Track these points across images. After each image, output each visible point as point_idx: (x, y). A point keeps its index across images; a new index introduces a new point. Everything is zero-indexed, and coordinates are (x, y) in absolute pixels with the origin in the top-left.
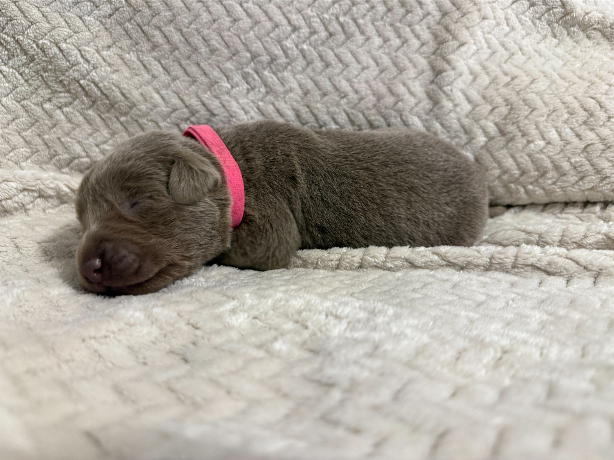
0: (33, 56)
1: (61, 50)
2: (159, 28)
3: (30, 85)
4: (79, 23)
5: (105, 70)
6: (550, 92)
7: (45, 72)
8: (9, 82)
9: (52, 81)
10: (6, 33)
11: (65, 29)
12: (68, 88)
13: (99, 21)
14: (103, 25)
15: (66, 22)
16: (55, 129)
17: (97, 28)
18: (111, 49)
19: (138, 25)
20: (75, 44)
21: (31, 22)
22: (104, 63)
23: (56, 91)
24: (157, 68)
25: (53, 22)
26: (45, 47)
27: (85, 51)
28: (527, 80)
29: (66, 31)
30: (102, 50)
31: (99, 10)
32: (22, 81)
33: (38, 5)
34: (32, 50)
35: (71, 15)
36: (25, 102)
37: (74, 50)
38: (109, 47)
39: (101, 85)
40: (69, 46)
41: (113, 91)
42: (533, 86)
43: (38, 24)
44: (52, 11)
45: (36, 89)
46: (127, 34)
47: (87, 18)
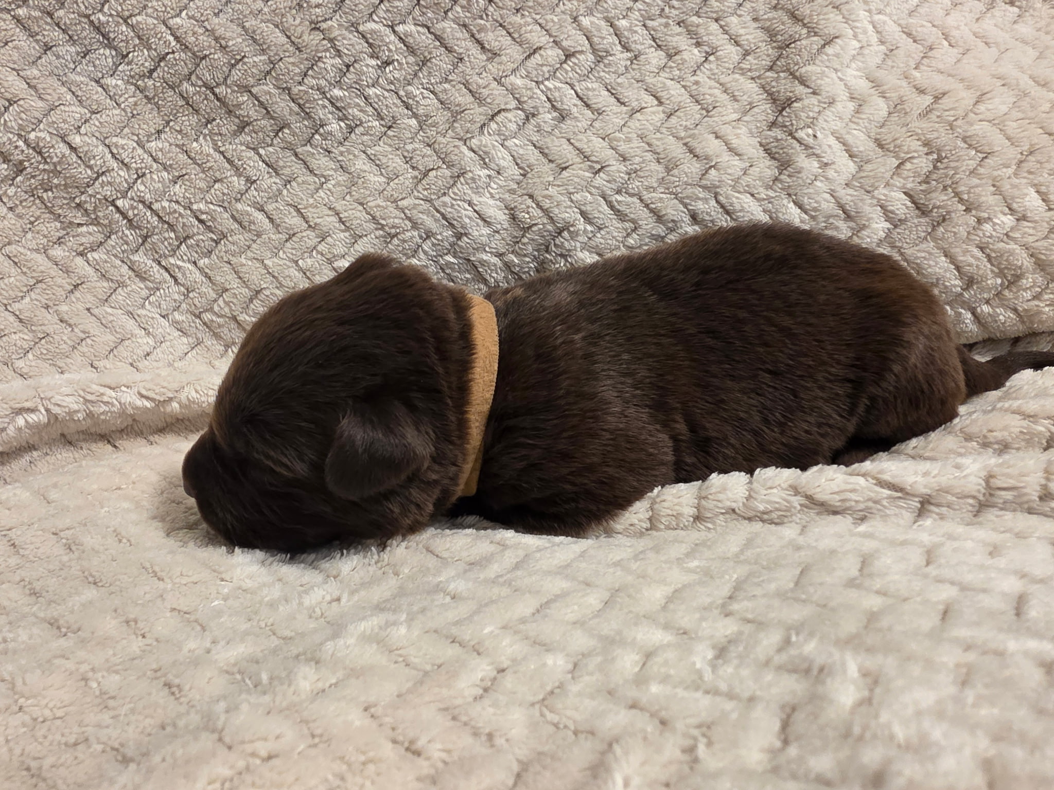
0: (21, 162)
1: (73, 149)
2: (247, 89)
4: (97, 94)
5: (158, 178)
6: (1020, 115)
7: (46, 191)
9: (61, 207)
11: (73, 108)
12: (93, 216)
13: (132, 84)
14: (141, 92)
15: (73, 93)
16: (77, 294)
17: (131, 100)
18: (163, 136)
19: (205, 85)
20: (97, 134)
21: (8, 100)
22: (155, 165)
23: (71, 223)
24: (254, 165)
25: (49, 97)
26: (41, 144)
27: (116, 146)
28: (967, 98)
29: (77, 112)
30: (148, 141)
31: (129, 64)
33: (16, 66)
34: (17, 152)
35: (79, 79)
37: (97, 147)
38: (159, 132)
39: (156, 206)
40: (86, 138)
41: (180, 214)
42: (982, 107)
43: (21, 102)
44: (42, 76)
45: (32, 223)
46: (188, 104)
47: (110, 81)
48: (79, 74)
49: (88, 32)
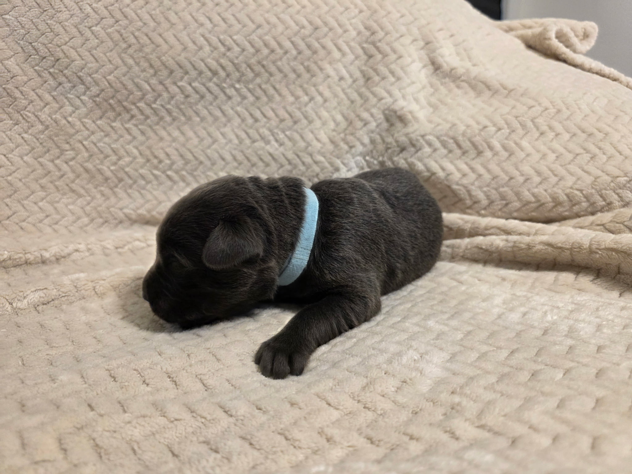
1: (69, 122)
2: (134, 104)
3: (44, 147)
4: (78, 102)
8: (28, 145)
10: (27, 111)
16: (63, 178)
29: (69, 109)
32: (38, 144)
35: (72, 96)
36: (40, 159)
47: (83, 98)
48: (72, 94)
49: (76, 79)
